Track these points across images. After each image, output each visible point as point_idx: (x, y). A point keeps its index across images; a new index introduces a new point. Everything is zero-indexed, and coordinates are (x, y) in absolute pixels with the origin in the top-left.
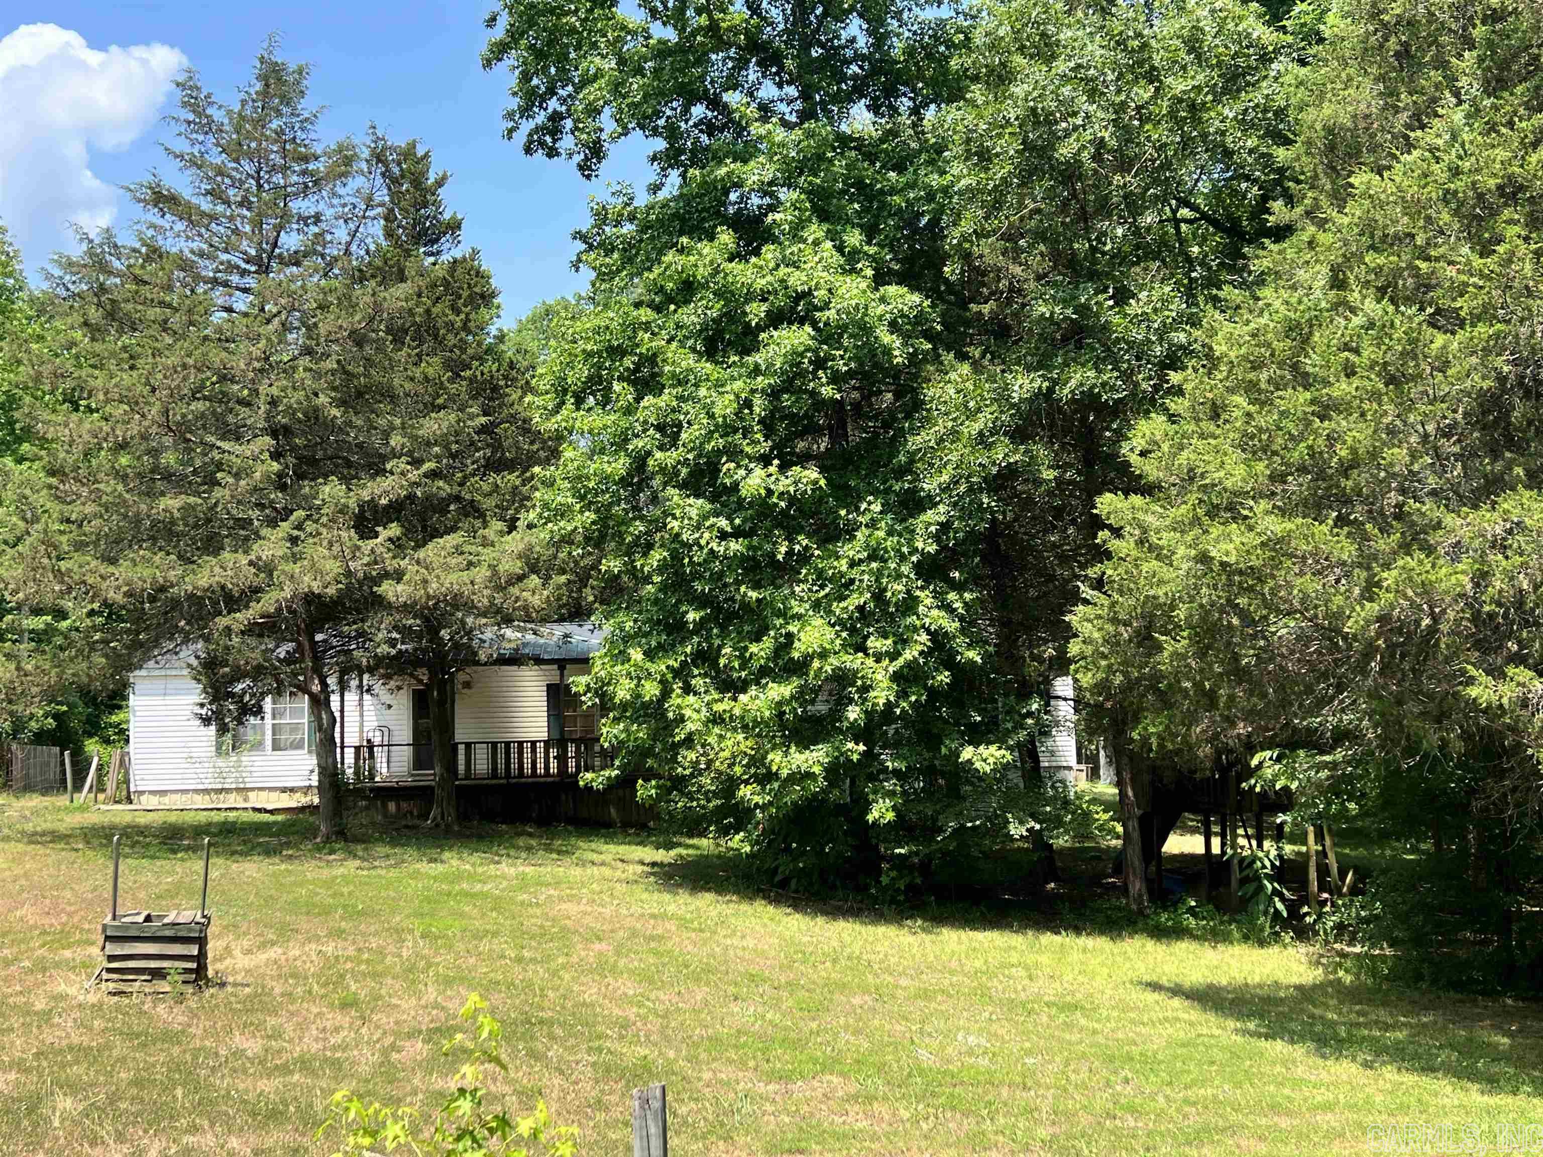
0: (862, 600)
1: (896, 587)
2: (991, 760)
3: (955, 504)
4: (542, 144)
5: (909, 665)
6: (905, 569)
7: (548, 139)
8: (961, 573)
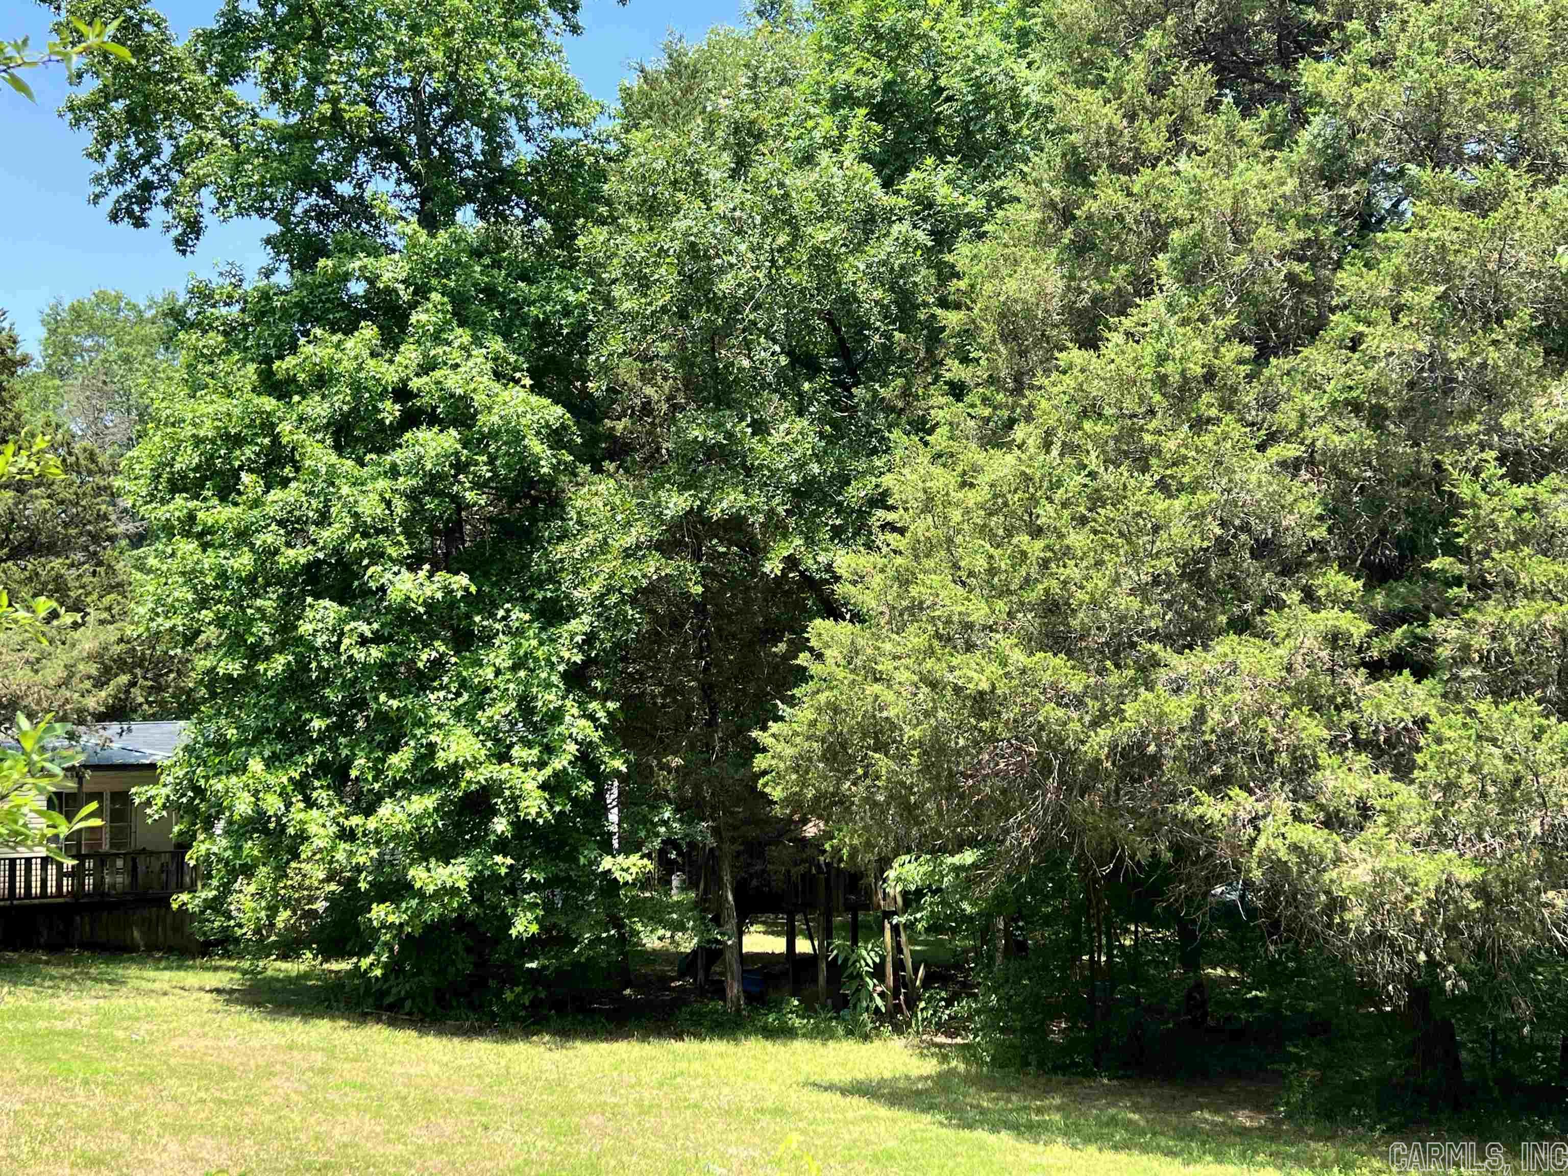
0: (508, 710)
1: (546, 697)
2: (634, 870)
3: (599, 615)
4: (130, 213)
5: (556, 774)
6: (555, 679)
7: (136, 208)
8: (603, 682)
